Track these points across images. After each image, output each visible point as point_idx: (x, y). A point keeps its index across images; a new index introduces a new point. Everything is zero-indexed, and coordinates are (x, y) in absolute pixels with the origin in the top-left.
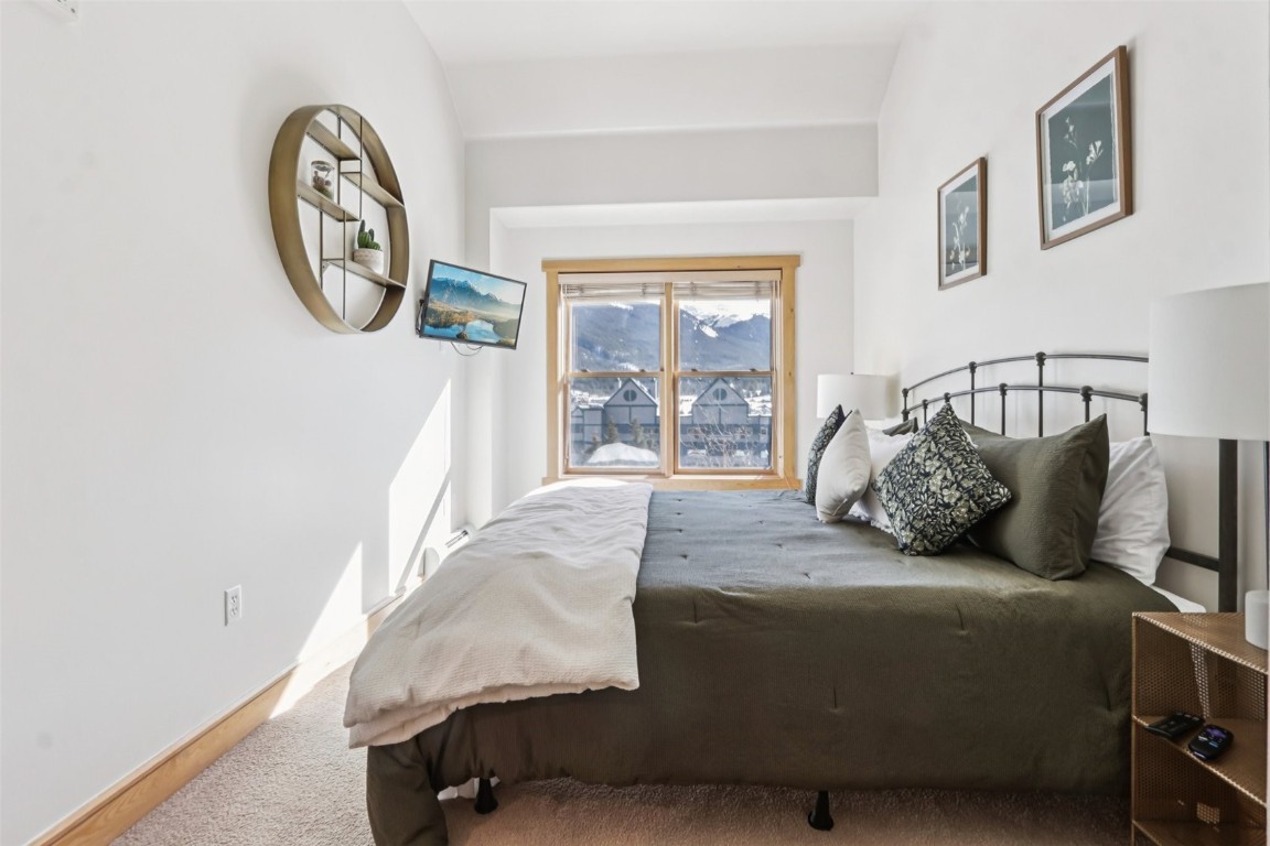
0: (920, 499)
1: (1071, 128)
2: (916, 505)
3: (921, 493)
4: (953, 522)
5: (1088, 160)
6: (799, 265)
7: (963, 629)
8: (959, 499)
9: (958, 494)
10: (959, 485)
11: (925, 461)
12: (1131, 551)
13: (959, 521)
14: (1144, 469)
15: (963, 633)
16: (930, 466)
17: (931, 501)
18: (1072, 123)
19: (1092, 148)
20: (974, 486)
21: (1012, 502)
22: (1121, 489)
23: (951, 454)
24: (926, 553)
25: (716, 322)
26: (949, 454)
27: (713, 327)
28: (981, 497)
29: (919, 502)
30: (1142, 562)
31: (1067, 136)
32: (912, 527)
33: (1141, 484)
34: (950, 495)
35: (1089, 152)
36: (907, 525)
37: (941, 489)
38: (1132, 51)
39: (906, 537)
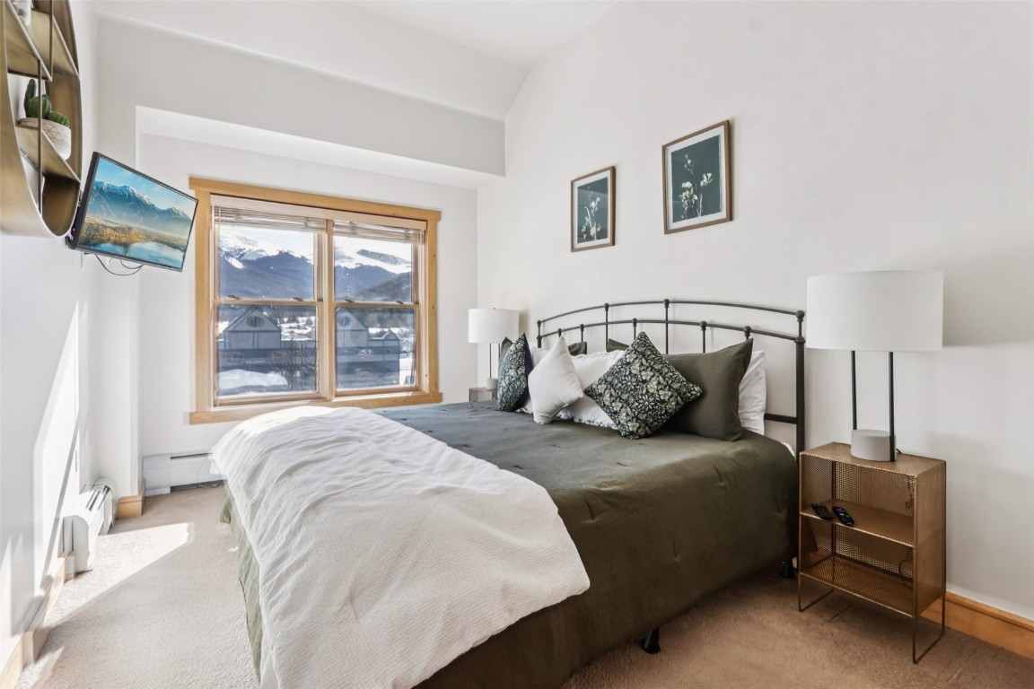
0: (642, 399)
1: (689, 162)
2: (640, 404)
3: (642, 395)
4: (666, 412)
5: (702, 184)
6: (440, 220)
7: (721, 481)
8: (671, 396)
9: (670, 393)
10: (670, 387)
11: (640, 372)
12: (752, 418)
13: (670, 411)
14: (759, 370)
15: (722, 484)
16: (646, 375)
17: (651, 399)
18: (689, 158)
19: (704, 176)
20: (680, 387)
21: (703, 395)
22: (747, 381)
23: (660, 367)
24: (647, 436)
25: (243, 255)
26: (658, 367)
27: (239, 259)
28: (685, 393)
29: (641, 401)
30: (756, 424)
31: (686, 166)
32: (638, 419)
33: (757, 378)
34: (665, 394)
35: (702, 179)
36: (633, 418)
37: (658, 391)
38: (733, 124)
39: (632, 426)
